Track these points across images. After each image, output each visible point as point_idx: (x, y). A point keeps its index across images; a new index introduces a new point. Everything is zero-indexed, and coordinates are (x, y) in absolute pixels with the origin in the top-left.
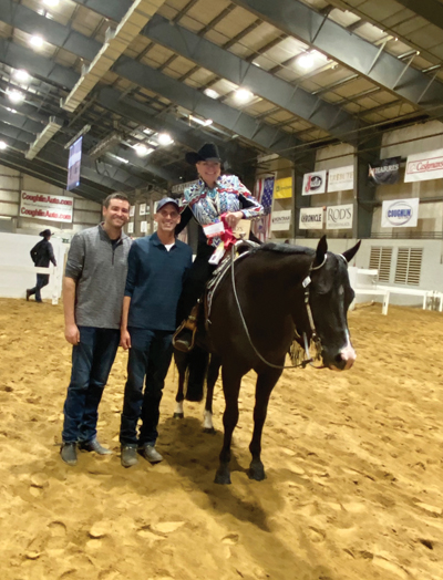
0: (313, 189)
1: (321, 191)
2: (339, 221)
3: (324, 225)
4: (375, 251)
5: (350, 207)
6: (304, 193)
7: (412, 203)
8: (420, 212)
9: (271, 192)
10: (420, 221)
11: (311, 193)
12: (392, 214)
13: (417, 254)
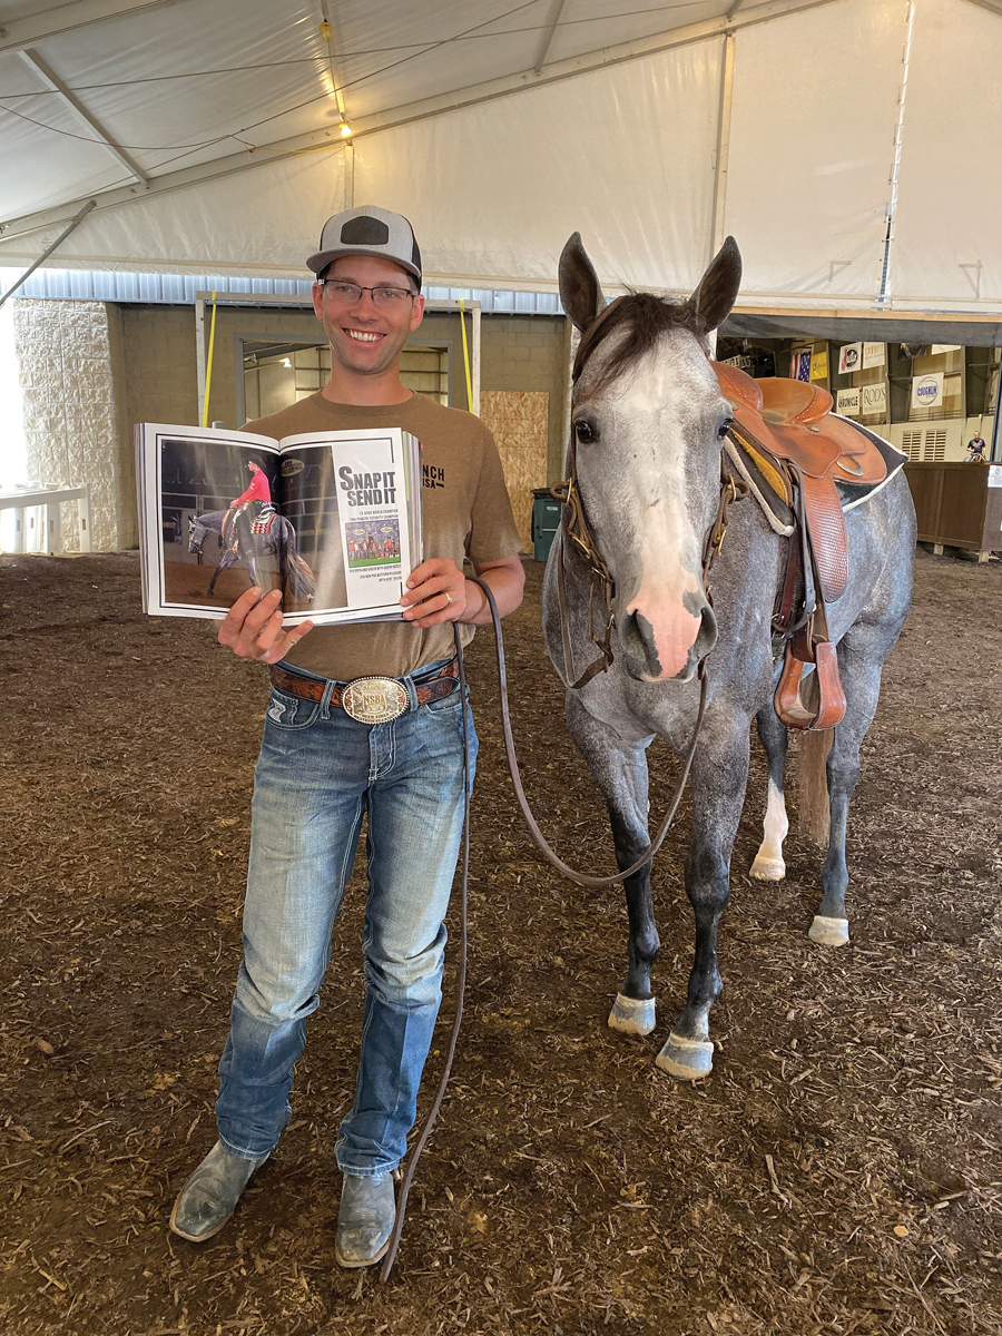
0: (849, 365)
1: (856, 368)
2: (874, 404)
3: (861, 409)
4: (906, 436)
5: (882, 386)
6: (840, 372)
7: (937, 379)
8: (946, 389)
9: (808, 371)
10: (945, 399)
11: (848, 370)
12: (922, 392)
13: (942, 435)
